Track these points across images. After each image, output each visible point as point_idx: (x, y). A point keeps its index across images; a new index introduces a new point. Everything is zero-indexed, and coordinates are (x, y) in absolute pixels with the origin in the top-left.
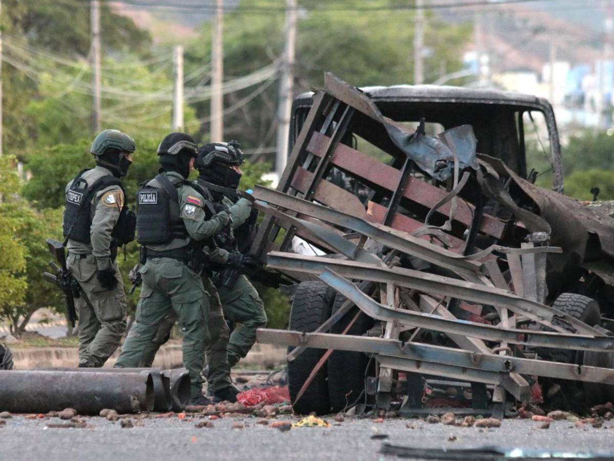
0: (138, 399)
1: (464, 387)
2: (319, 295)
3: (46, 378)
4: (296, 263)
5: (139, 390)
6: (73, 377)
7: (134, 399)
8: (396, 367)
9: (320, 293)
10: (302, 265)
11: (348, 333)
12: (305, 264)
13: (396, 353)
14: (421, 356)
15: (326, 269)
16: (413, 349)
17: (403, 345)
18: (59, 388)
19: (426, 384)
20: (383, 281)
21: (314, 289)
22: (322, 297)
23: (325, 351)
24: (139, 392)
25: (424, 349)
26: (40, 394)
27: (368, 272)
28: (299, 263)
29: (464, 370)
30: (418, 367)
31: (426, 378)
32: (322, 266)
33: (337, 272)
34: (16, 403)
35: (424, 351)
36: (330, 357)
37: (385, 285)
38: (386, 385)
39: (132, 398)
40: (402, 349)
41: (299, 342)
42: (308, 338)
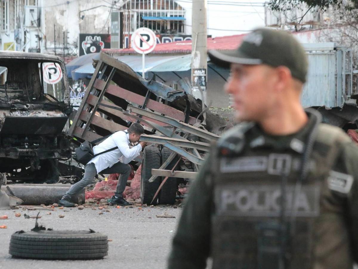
0: (82, 199)
2: (157, 153)
3: (40, 189)
6: (52, 189)
9: (157, 152)
10: (155, 140)
12: (157, 140)
15: (167, 142)
18: (47, 194)
20: (192, 147)
21: (153, 151)
22: (158, 154)
23: (164, 177)
24: (82, 196)
26: (38, 196)
27: (185, 144)
28: (154, 140)
32: (164, 141)
33: (172, 143)
34: (26, 200)
36: (167, 181)
37: (193, 149)
39: (79, 198)
41: (171, 175)
42: (175, 173)
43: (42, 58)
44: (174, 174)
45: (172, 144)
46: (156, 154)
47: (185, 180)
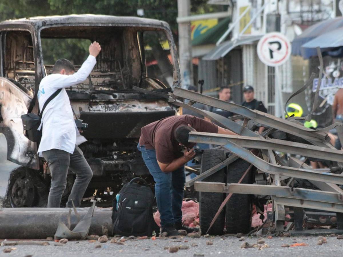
0: (107, 228)
1: (330, 216)
3: (45, 216)
4: (207, 138)
5: (108, 222)
7: (104, 228)
8: (287, 204)
10: (211, 140)
11: (241, 183)
12: (214, 139)
13: (288, 195)
14: (304, 197)
15: (228, 141)
16: (299, 192)
17: (292, 190)
18: (55, 222)
19: (305, 215)
20: (266, 148)
21: (214, 154)
22: (221, 159)
24: (107, 224)
25: (306, 192)
26: (42, 226)
27: (255, 143)
28: (210, 138)
29: (333, 205)
30: (302, 204)
31: (306, 211)
32: (225, 140)
33: (236, 143)
34: (25, 232)
35: (306, 194)
37: (267, 150)
38: (282, 216)
39: (103, 227)
40: (292, 193)
41: (223, 190)
42: (229, 187)
43: (138, 24)
44: (227, 188)
45: (234, 144)
46: (218, 159)
47: (256, 197)
